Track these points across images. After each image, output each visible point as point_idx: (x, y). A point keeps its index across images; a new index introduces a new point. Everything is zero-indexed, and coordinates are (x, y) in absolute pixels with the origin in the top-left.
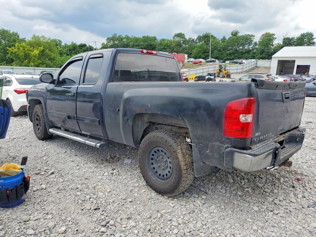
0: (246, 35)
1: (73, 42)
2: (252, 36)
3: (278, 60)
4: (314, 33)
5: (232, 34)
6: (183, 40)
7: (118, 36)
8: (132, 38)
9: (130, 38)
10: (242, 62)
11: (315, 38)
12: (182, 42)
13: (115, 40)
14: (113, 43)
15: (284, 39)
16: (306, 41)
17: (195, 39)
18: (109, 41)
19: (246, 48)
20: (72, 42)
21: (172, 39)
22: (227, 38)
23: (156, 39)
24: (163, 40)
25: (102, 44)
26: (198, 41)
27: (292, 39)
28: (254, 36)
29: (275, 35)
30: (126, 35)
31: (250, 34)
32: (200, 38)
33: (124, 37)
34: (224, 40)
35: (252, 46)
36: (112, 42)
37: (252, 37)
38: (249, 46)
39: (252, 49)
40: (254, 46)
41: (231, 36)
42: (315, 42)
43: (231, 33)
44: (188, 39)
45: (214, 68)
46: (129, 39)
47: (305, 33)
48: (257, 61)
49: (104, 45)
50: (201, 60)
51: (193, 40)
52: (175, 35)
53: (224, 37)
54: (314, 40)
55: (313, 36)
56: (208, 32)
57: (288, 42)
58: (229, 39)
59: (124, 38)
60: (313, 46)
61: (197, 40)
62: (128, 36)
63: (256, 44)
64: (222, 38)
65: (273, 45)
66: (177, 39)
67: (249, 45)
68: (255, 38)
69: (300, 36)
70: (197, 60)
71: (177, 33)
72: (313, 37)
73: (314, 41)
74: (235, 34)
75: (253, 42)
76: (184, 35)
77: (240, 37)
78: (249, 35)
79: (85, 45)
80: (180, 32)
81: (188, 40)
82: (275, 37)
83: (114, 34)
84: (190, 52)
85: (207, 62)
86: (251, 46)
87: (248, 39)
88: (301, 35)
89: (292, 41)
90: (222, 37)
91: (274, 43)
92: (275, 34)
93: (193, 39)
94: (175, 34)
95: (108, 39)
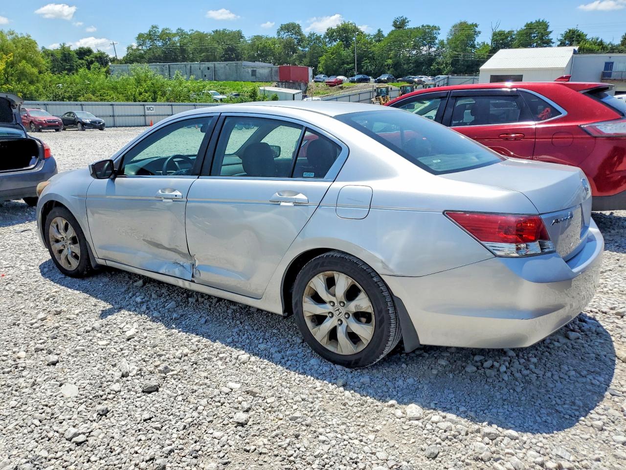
0: (423, 26)
1: (64, 44)
2: (435, 28)
3: (491, 76)
4: (548, 23)
5: (395, 25)
6: (299, 37)
7: (160, 30)
8: (191, 34)
9: (188, 35)
10: (421, 81)
11: (551, 32)
12: (296, 41)
13: (156, 40)
14: (151, 45)
15: (495, 34)
16: (534, 37)
17: (322, 37)
18: (142, 41)
19: (424, 53)
20: (62, 45)
21: (276, 36)
22: (386, 33)
23: (242, 37)
24: (258, 38)
25: (128, 48)
26: (328, 40)
27: (510, 33)
28: (439, 29)
29: (478, 26)
30: (179, 29)
31: (431, 25)
32: (331, 34)
33: (174, 31)
34: (379, 35)
35: (435, 49)
36: (148, 43)
37: (435, 31)
38: (429, 49)
39: (435, 55)
40: (438, 48)
41: (393, 28)
42: (552, 39)
43: (392, 23)
44: (307, 36)
45: (369, 93)
46: (185, 37)
47: (534, 21)
48: (448, 78)
49: (132, 49)
50: (340, 77)
51: (318, 38)
52: (281, 27)
53: (379, 31)
54: (550, 35)
55: (547, 27)
56: (347, 22)
57: (502, 40)
58: (390, 35)
59: (175, 35)
60: (549, 46)
61: (325, 37)
62: (184, 30)
63: (442, 43)
64: (375, 34)
65: (473, 46)
66: (285, 36)
67: (430, 47)
68: (439, 32)
69: (525, 28)
70: (332, 79)
71: (286, 23)
72: (548, 30)
73: (550, 38)
74: (400, 25)
75: (437, 41)
76: (299, 27)
77: (411, 31)
78: (428, 26)
79: (89, 51)
80: (291, 22)
81: (309, 37)
82: (477, 29)
83: (153, 27)
85: (353, 82)
86: (433, 49)
87: (427, 35)
88: (525, 26)
89: (509, 39)
90: (375, 32)
91: (476, 42)
93: (318, 35)
94: (282, 25)
95: (140, 37)
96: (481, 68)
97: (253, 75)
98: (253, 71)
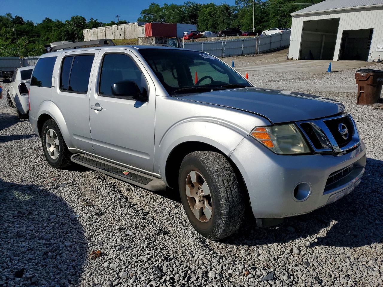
30: (165, 4)
33: (162, 6)
83: (152, 4)
95: (144, 12)
96: (291, 14)
97: (143, 33)
98: (143, 29)
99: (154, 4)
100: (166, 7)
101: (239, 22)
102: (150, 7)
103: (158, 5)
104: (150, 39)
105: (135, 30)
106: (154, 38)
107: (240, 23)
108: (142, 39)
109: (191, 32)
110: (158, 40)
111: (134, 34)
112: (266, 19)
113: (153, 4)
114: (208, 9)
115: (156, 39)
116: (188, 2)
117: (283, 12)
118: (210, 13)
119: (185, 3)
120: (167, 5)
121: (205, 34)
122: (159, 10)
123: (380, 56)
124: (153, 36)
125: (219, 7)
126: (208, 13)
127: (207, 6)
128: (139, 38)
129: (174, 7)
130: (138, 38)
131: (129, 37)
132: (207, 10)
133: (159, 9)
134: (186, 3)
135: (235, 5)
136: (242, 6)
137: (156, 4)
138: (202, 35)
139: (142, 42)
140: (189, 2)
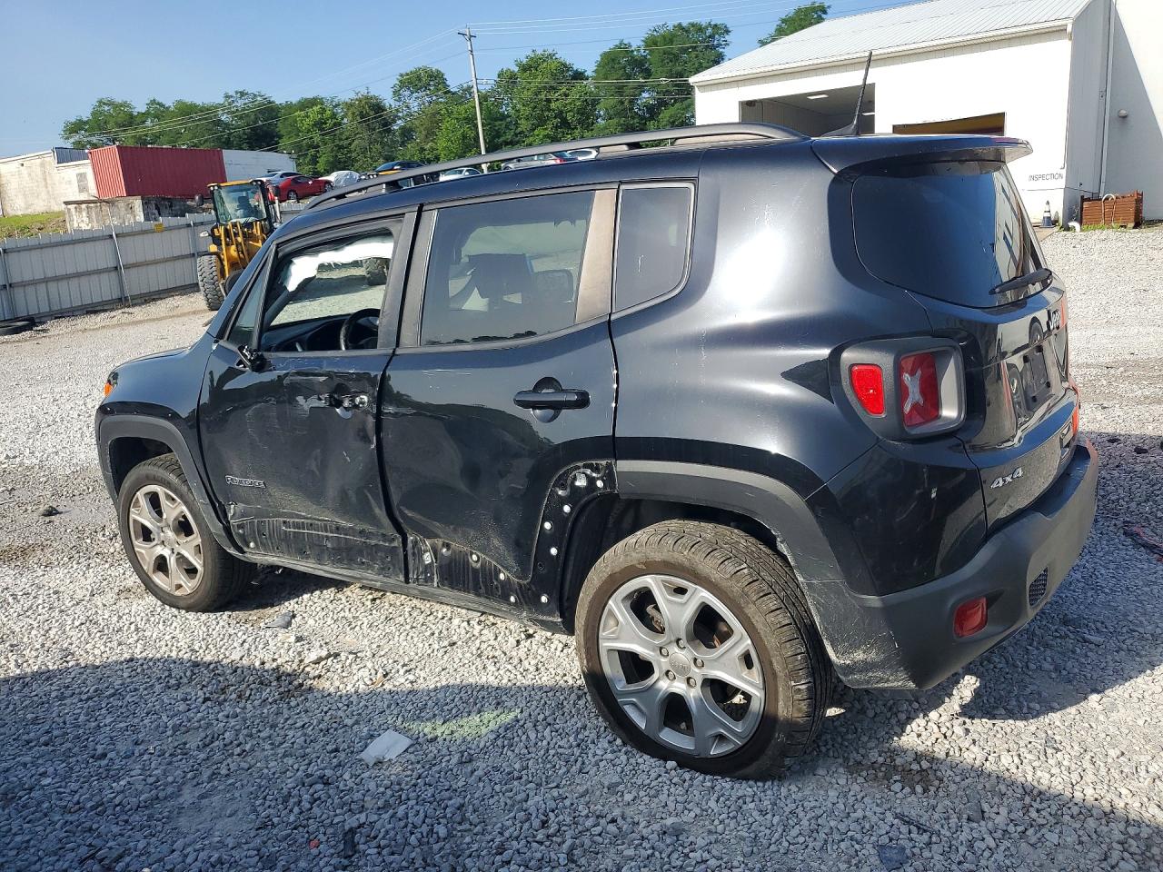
21: (392, 102)
28: (727, 32)
29: (828, 10)
30: (153, 102)
31: (703, 21)
32: (508, 81)
33: (142, 109)
59: (143, 117)
62: (161, 105)
66: (414, 100)
68: (727, 37)
71: (409, 71)
76: (440, 75)
80: (422, 65)
83: (100, 102)
84: (433, 149)
92: (826, 5)
93: (481, 89)
94: (401, 75)
95: (74, 128)
96: (691, 80)
97: (83, 189)
98: (82, 177)
99: (110, 103)
100: (158, 111)
101: (423, 150)
102: (93, 114)
103: (125, 104)
104: (121, 205)
105: (45, 180)
106: (137, 203)
107: (426, 152)
108: (84, 206)
109: (281, 177)
110: (157, 208)
111: (43, 195)
112: (509, 137)
113: (104, 104)
114: (313, 112)
115: (146, 204)
116: (237, 93)
117: (560, 114)
118: (319, 125)
119: (227, 97)
120: (159, 104)
121: (338, 181)
122: (131, 120)
123: (1048, 203)
124: (130, 194)
125: (349, 105)
126: (314, 125)
127: (307, 104)
128: (72, 207)
129: (186, 110)
130: (67, 203)
131: (23, 205)
132: (308, 117)
133: (131, 116)
134: (232, 97)
135: (394, 104)
136: (414, 106)
137: (119, 100)
138: (328, 182)
139: (86, 219)
140: (242, 94)
